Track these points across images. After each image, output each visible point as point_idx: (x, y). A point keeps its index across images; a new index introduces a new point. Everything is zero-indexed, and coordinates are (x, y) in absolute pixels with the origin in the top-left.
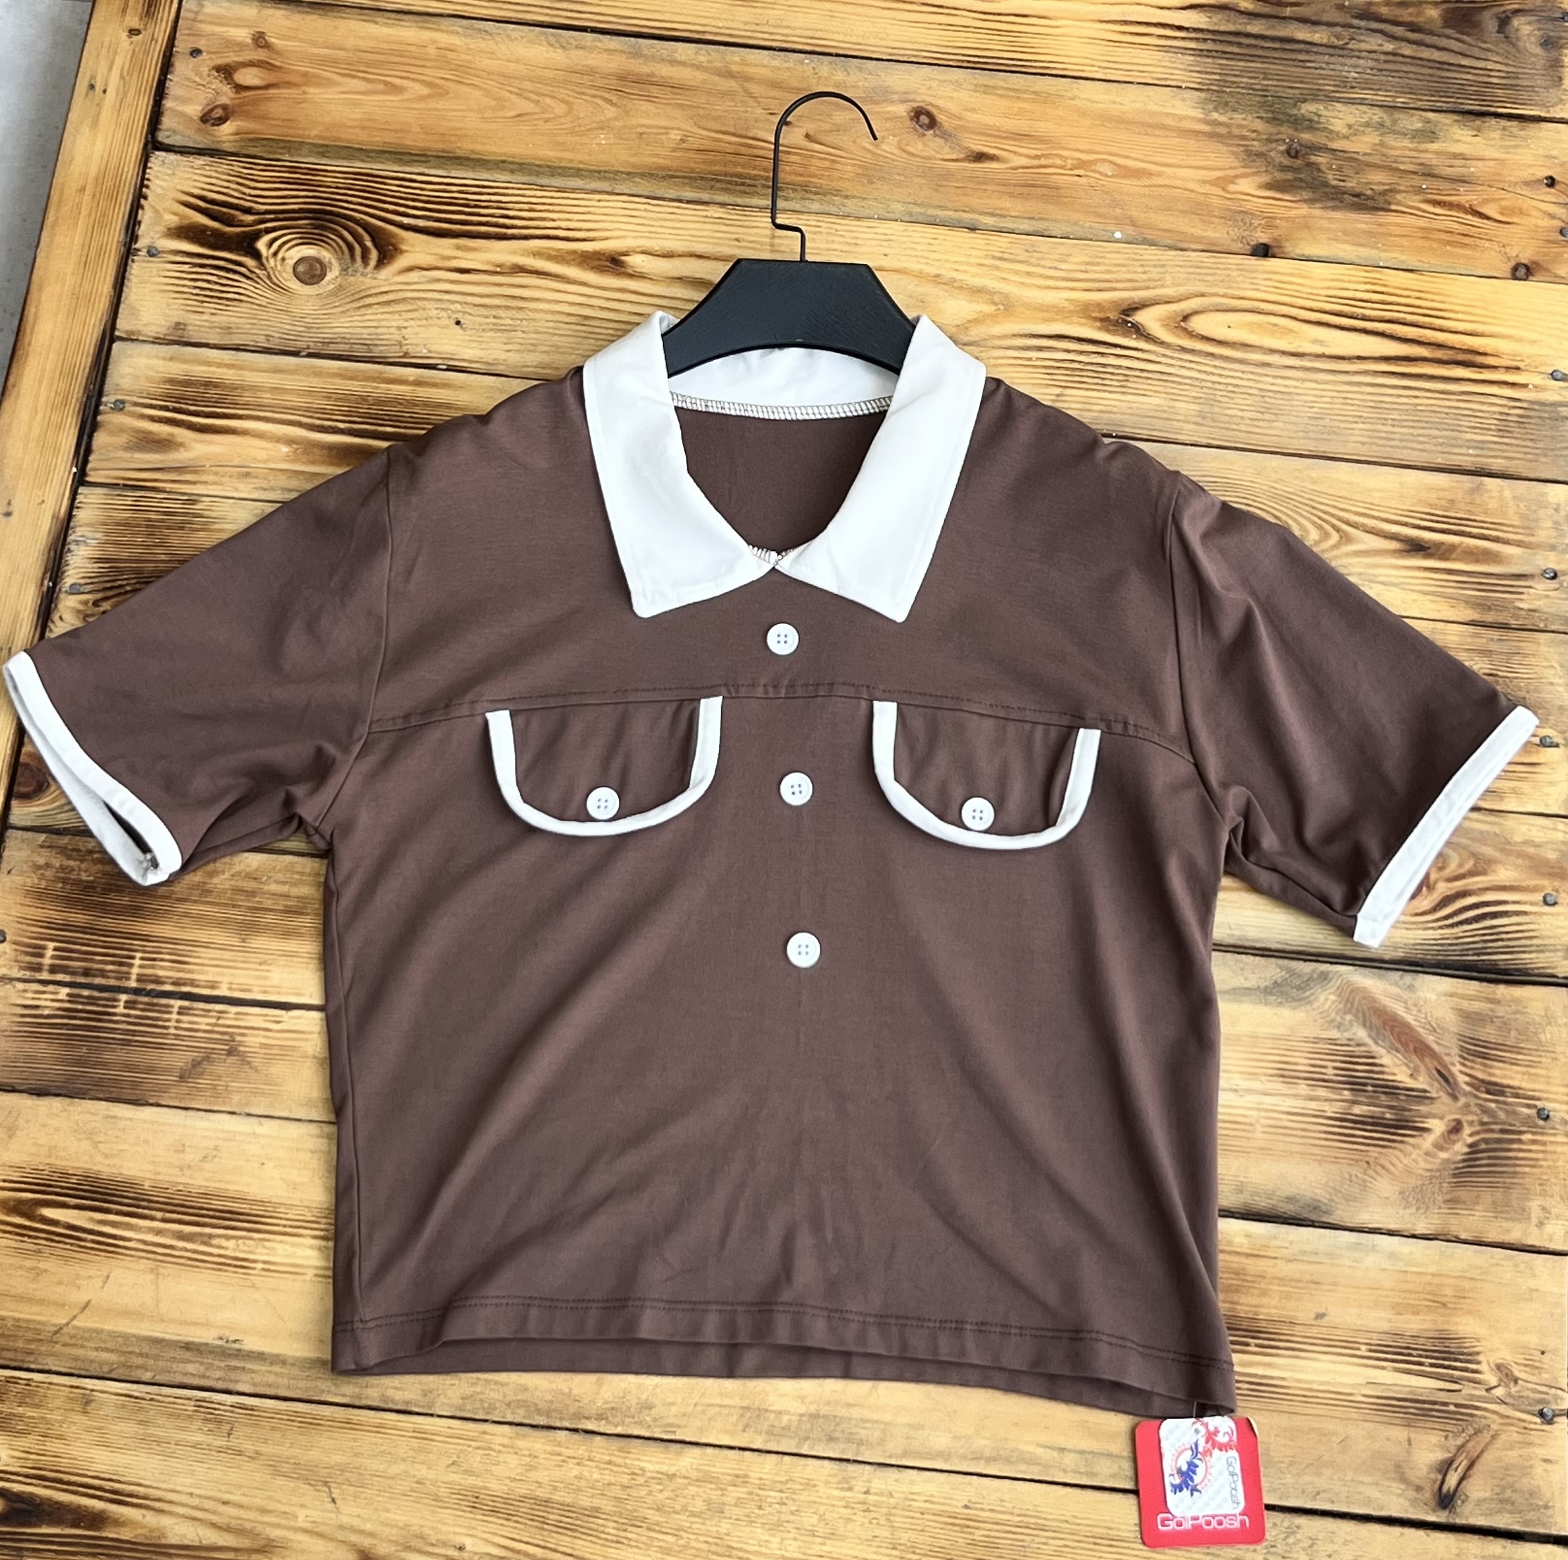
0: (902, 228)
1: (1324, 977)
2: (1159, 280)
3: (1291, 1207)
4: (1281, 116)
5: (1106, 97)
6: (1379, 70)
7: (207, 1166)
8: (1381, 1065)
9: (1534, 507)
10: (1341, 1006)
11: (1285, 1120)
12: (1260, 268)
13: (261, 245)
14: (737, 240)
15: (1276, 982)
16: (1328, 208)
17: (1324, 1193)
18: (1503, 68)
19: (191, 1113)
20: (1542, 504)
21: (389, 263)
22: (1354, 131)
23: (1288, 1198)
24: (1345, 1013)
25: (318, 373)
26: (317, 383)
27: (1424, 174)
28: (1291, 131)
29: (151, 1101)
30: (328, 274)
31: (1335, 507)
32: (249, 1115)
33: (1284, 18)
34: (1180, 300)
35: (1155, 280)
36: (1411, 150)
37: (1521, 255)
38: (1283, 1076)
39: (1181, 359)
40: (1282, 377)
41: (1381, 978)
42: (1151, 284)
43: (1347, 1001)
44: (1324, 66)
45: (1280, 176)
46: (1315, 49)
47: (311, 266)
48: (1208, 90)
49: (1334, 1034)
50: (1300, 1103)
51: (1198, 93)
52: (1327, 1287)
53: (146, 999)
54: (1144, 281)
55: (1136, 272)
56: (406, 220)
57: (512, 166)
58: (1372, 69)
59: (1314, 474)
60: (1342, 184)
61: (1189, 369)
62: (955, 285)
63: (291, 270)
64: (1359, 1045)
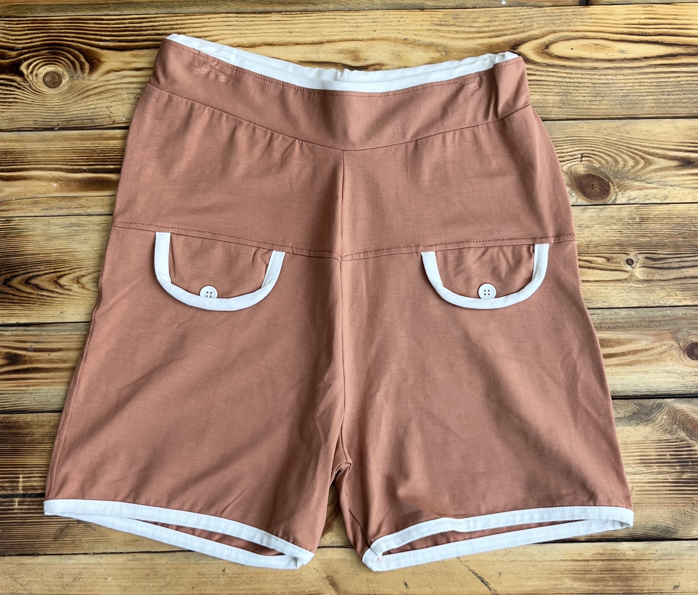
0: (382, 14)
1: (660, 406)
2: (530, 26)
3: (655, 532)
7: (77, 584)
8: (695, 450)
10: (670, 421)
11: (647, 487)
12: (584, 12)
13: (23, 68)
14: (291, 32)
15: (634, 413)
17: (672, 523)
19: (63, 556)
21: (96, 69)
23: (653, 528)
24: (673, 425)
25: (67, 139)
26: (67, 145)
29: (41, 553)
30: (63, 80)
31: (640, 145)
32: (94, 554)
34: (543, 37)
35: (528, 27)
38: (643, 463)
39: (548, 71)
40: (604, 75)
41: (690, 402)
42: (526, 29)
43: (673, 419)
47: (53, 77)
49: (668, 436)
50: (653, 477)
52: (678, 572)
53: (29, 499)
54: (521, 28)
55: (516, 23)
56: (102, 44)
57: (157, 4)
59: (627, 128)
61: (552, 76)
62: (417, 43)
63: (41, 81)
64: (682, 441)
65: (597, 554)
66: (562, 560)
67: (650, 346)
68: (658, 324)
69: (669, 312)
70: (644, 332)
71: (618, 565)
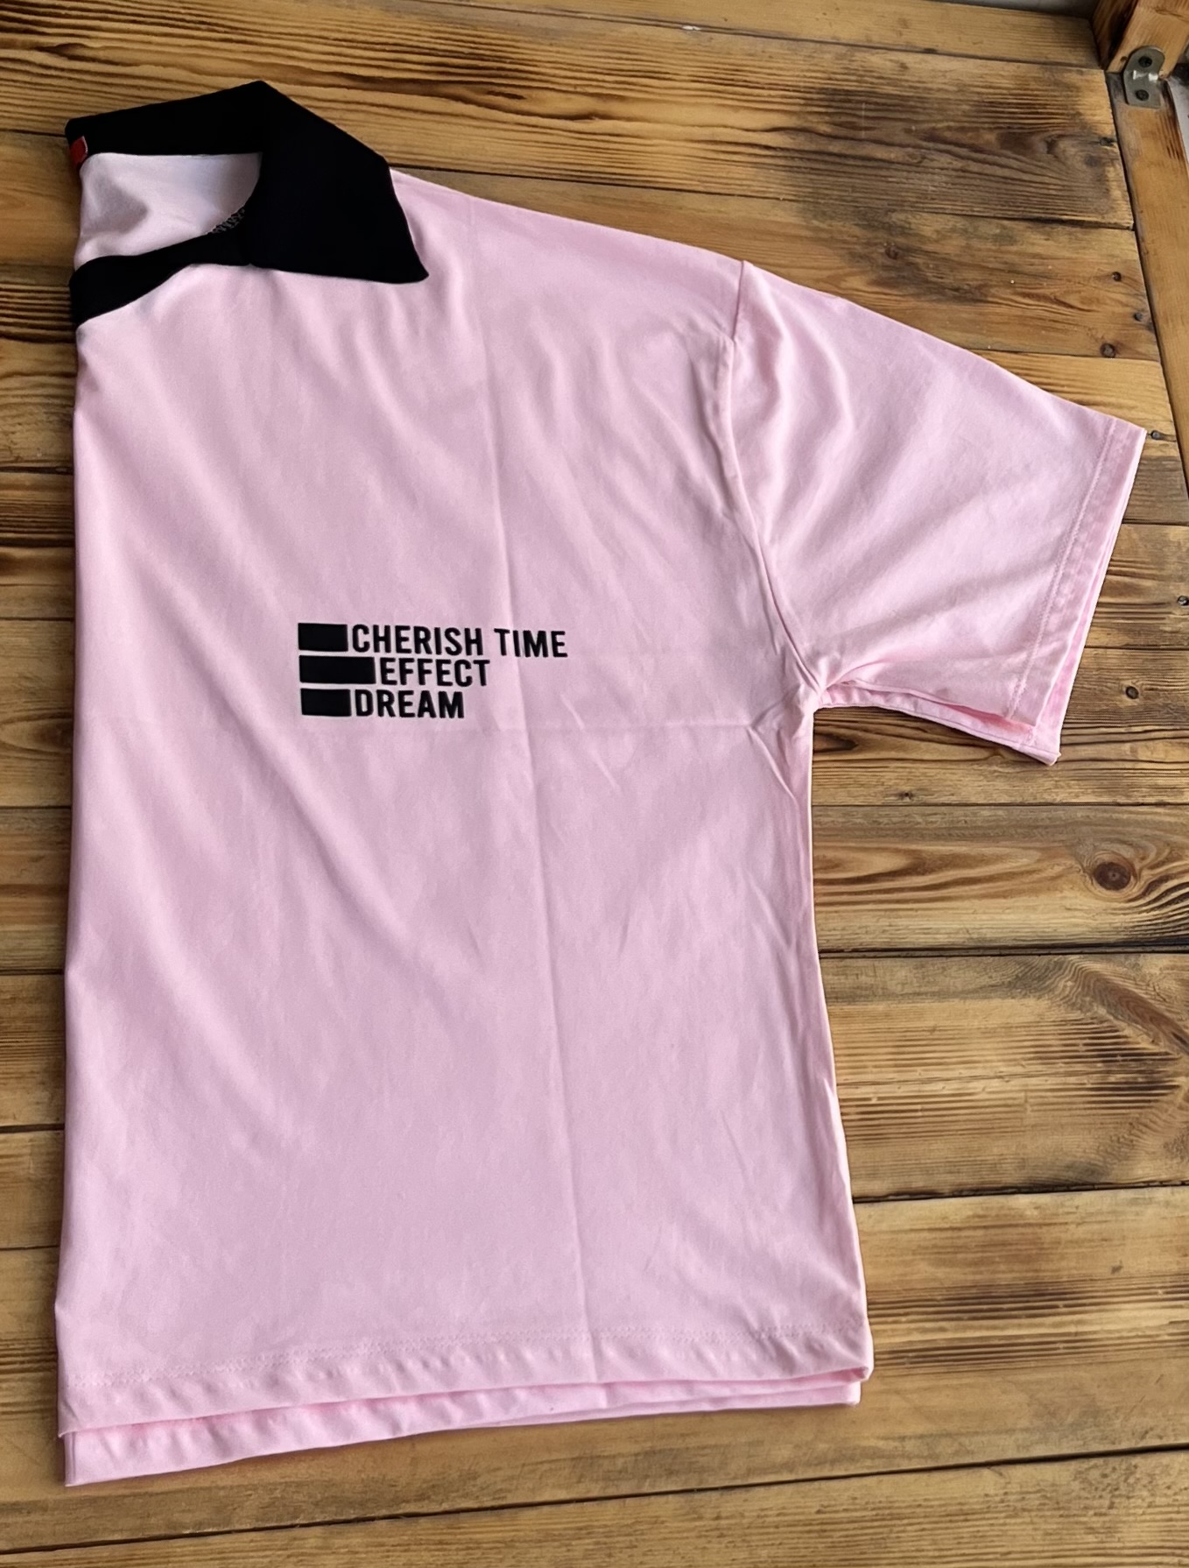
1: (1059, 965)
3: (1070, 1173)
4: (876, 224)
5: (712, 208)
6: (953, 184)
8: (1126, 1037)
9: (1159, 546)
10: (1079, 990)
11: (1051, 1097)
15: (1017, 976)
16: (934, 301)
17: (1099, 1158)
18: (1059, 182)
20: (1167, 544)
22: (942, 236)
24: (1087, 995)
27: (1009, 272)
28: (886, 236)
33: (861, 140)
36: (994, 251)
37: (1106, 337)
38: (1040, 1058)
41: (1109, 961)
43: (1084, 986)
44: (904, 181)
45: (885, 274)
46: (894, 166)
48: (804, 202)
49: (1076, 1015)
51: (795, 204)
52: (1118, 1243)
58: (946, 183)
60: (940, 280)
64: (1102, 1022)
65: (975, 1216)
66: (912, 1230)
67: (1035, 866)
68: (1043, 832)
69: (1061, 813)
70: (1022, 845)
71: (1012, 1234)
